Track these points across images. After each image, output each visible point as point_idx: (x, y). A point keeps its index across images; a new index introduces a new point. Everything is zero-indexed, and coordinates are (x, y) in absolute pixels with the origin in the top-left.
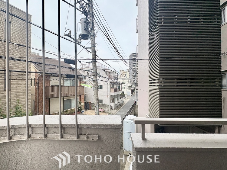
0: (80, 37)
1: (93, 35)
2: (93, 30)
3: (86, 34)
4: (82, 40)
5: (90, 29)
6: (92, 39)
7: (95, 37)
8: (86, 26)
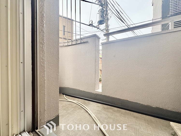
0: (98, 23)
1: (107, 19)
2: (107, 16)
3: (102, 20)
4: (100, 25)
5: (105, 15)
6: (106, 22)
7: (108, 20)
8: (102, 14)
